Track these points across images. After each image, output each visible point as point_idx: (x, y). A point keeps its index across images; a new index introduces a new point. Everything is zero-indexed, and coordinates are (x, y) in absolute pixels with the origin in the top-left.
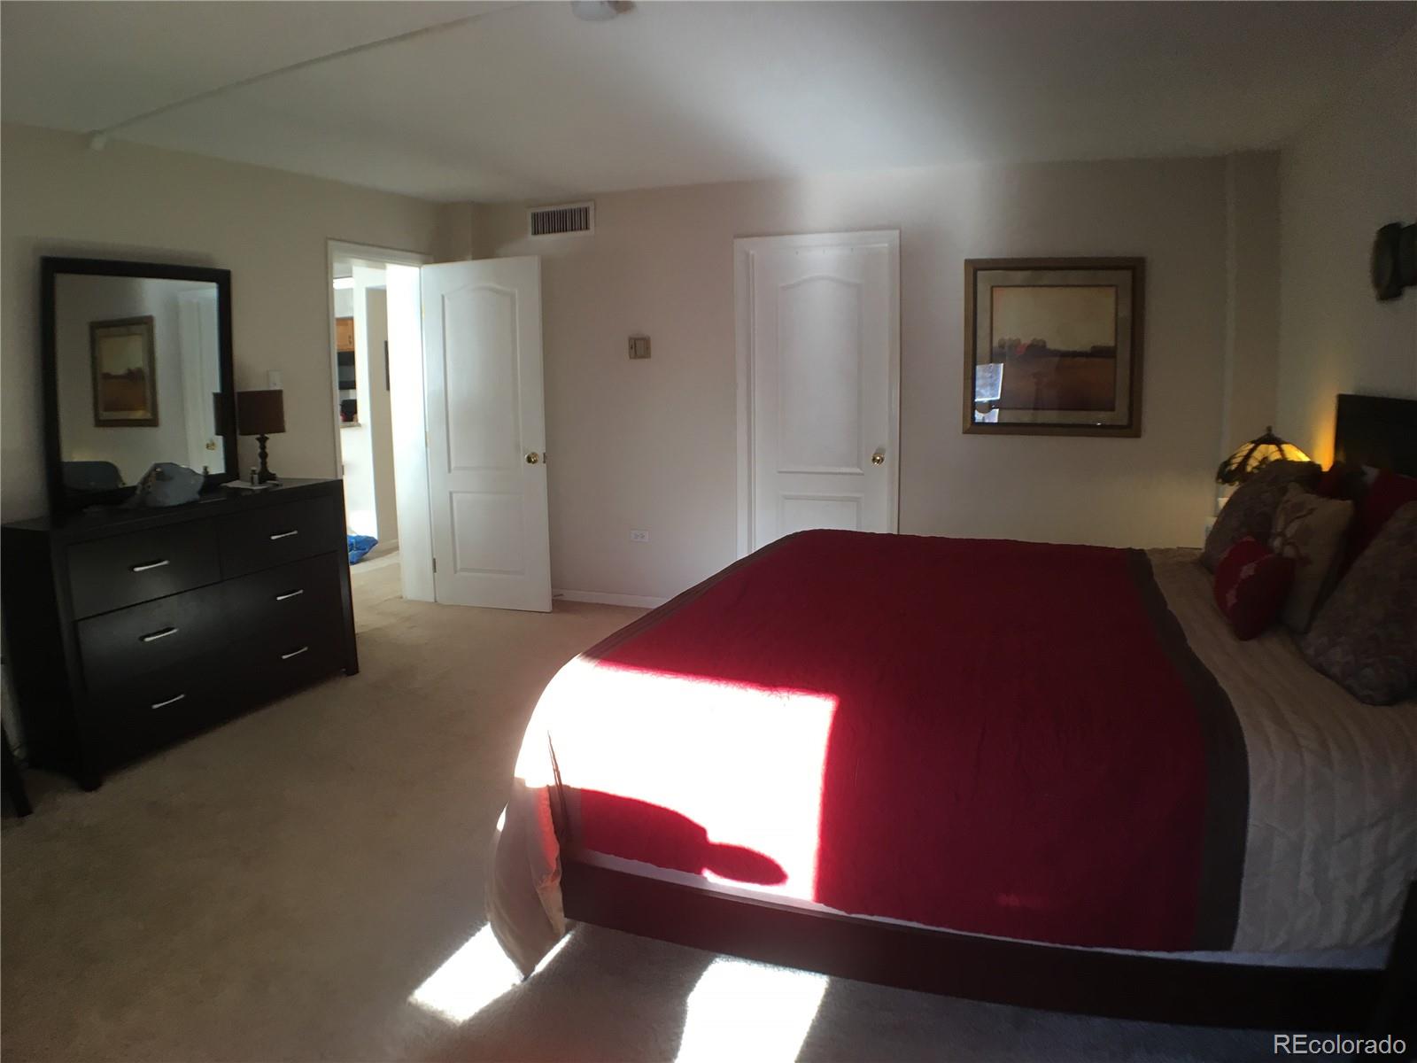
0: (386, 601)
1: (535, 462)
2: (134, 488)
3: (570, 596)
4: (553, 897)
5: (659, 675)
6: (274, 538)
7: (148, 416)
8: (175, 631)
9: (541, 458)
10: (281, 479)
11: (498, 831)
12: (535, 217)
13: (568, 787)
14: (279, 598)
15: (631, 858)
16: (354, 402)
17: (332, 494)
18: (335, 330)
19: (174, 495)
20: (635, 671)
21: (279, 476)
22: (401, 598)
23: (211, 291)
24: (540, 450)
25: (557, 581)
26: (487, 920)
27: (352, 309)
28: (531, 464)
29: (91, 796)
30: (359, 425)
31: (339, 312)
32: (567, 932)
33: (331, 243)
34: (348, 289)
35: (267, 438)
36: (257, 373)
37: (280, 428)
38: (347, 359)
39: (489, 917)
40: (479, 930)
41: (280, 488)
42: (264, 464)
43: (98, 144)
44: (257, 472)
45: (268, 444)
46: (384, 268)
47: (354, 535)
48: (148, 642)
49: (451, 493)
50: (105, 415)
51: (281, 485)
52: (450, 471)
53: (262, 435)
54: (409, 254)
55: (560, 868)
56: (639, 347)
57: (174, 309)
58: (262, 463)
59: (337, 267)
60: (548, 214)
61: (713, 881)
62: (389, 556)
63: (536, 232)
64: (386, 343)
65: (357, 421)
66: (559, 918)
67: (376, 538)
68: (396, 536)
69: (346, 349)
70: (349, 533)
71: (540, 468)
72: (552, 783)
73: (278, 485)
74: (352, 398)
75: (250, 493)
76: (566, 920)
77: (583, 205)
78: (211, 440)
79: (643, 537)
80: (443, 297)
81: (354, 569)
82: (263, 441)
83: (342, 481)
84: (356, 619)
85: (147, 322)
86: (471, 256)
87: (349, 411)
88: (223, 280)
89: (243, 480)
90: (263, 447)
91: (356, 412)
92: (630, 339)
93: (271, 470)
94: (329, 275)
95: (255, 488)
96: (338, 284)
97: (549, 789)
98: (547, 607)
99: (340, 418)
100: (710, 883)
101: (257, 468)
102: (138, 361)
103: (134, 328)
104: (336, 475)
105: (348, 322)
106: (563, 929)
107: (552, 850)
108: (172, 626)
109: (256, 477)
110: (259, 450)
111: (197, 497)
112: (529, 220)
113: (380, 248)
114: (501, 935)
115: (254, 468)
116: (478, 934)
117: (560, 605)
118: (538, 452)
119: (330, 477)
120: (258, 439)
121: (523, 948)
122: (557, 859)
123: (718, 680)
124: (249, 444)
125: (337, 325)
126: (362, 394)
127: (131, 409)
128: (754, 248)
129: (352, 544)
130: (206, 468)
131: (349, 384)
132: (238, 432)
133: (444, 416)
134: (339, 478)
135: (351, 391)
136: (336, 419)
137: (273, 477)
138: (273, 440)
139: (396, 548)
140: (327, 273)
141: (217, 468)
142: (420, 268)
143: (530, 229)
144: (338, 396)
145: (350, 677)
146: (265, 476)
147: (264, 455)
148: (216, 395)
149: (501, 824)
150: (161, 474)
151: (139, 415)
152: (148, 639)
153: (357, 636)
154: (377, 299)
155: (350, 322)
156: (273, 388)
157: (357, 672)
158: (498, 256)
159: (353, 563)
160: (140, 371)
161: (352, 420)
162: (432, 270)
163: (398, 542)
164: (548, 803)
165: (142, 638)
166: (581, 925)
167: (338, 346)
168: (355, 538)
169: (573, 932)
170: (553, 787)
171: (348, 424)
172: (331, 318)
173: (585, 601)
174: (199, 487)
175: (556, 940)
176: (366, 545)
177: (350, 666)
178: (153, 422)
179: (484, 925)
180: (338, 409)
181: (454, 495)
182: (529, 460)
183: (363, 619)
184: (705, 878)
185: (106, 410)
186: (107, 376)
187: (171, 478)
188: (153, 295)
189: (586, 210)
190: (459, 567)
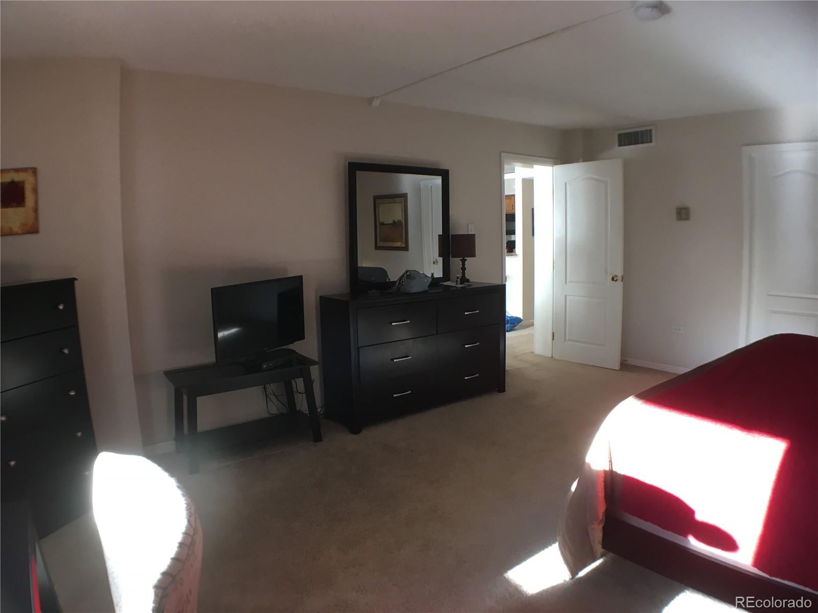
0: (524, 354)
1: (616, 280)
2: (395, 282)
3: (632, 361)
4: (597, 535)
5: (680, 413)
6: (466, 313)
7: (404, 245)
8: (410, 357)
9: (620, 278)
10: (472, 282)
11: (572, 492)
12: (620, 136)
13: (616, 473)
14: (466, 346)
15: (646, 520)
16: (514, 242)
17: (499, 292)
18: (505, 202)
19: (416, 287)
20: (665, 410)
21: (471, 280)
22: (533, 353)
23: (438, 180)
24: (620, 273)
25: (624, 352)
26: (557, 541)
27: (514, 190)
28: (613, 282)
29: (355, 436)
30: (516, 255)
31: (507, 192)
32: (601, 557)
33: (503, 154)
34: (512, 179)
35: (466, 260)
36: (462, 224)
37: (473, 255)
38: (511, 218)
39: (558, 539)
40: (551, 545)
41: (471, 287)
42: (464, 273)
43: (376, 103)
44: (460, 278)
45: (466, 262)
46: (533, 167)
47: (510, 316)
48: (396, 362)
49: (566, 296)
50: (380, 244)
51: (472, 285)
52: (566, 283)
53: (463, 258)
54: (547, 159)
55: (604, 519)
56: (683, 214)
57: (418, 190)
58: (462, 273)
59: (506, 167)
60: (628, 134)
61: (695, 544)
62: (528, 329)
63: (620, 145)
64: (533, 209)
65: (515, 252)
66: (599, 548)
67: (522, 318)
68: (533, 318)
69: (510, 212)
70: (507, 314)
71: (619, 285)
72: (607, 469)
73: (470, 285)
74: (513, 239)
75: (455, 288)
76: (602, 550)
77: (649, 128)
78: (436, 259)
79: (680, 330)
80: (566, 184)
81: (508, 334)
82: (464, 261)
83: (505, 285)
84: (506, 362)
85: (404, 196)
86: (582, 160)
87: (511, 247)
88: (445, 175)
89: (452, 282)
90: (463, 265)
91: (515, 248)
92: (677, 209)
93: (467, 276)
94: (502, 172)
95: (458, 286)
96: (507, 177)
97: (605, 472)
98: (617, 367)
99: (506, 250)
100: (692, 545)
101: (460, 275)
102: (399, 216)
103: (397, 199)
104: (502, 282)
105: (512, 197)
106: (599, 555)
107: (601, 508)
108: (408, 355)
109: (459, 280)
110: (461, 266)
111: (427, 289)
112: (616, 138)
113: (530, 156)
114: (564, 551)
115: (458, 276)
116: (550, 547)
117: (625, 366)
118: (618, 275)
119: (498, 282)
120: (461, 260)
121: (575, 561)
122: (603, 513)
123: (716, 421)
124: (456, 262)
125: (506, 199)
126: (518, 238)
127: (393, 241)
128: (755, 152)
129: (508, 321)
130: (432, 274)
131: (511, 232)
132: (451, 256)
133: (564, 251)
134: (504, 283)
135: (513, 236)
136: (503, 252)
137: (468, 281)
138: (469, 261)
139: (532, 325)
140: (501, 171)
141: (439, 274)
142: (553, 167)
143: (617, 144)
144: (505, 239)
145: (500, 393)
146: (464, 280)
147: (464, 269)
148: (439, 236)
149: (574, 487)
150: (409, 276)
151: (399, 244)
152: (395, 360)
153: (506, 372)
154: (528, 185)
155: (513, 197)
156: (470, 233)
157: (505, 391)
158: (598, 160)
159: (508, 331)
160: (400, 222)
161: (512, 252)
162: (560, 169)
163: (534, 322)
164: (603, 480)
165: (392, 360)
166: (611, 555)
167: (506, 211)
168: (509, 317)
169: (605, 558)
170: (607, 471)
171: (510, 254)
172: (503, 195)
173: (639, 365)
174: (429, 284)
175: (594, 560)
176: (516, 322)
177: (501, 388)
178: (406, 249)
179: (554, 543)
180: (505, 245)
181: (568, 297)
182: (613, 279)
183: (510, 362)
184: (689, 541)
185: (381, 241)
186: (382, 224)
187: (414, 278)
188: (407, 182)
189: (651, 131)
190: (567, 338)
